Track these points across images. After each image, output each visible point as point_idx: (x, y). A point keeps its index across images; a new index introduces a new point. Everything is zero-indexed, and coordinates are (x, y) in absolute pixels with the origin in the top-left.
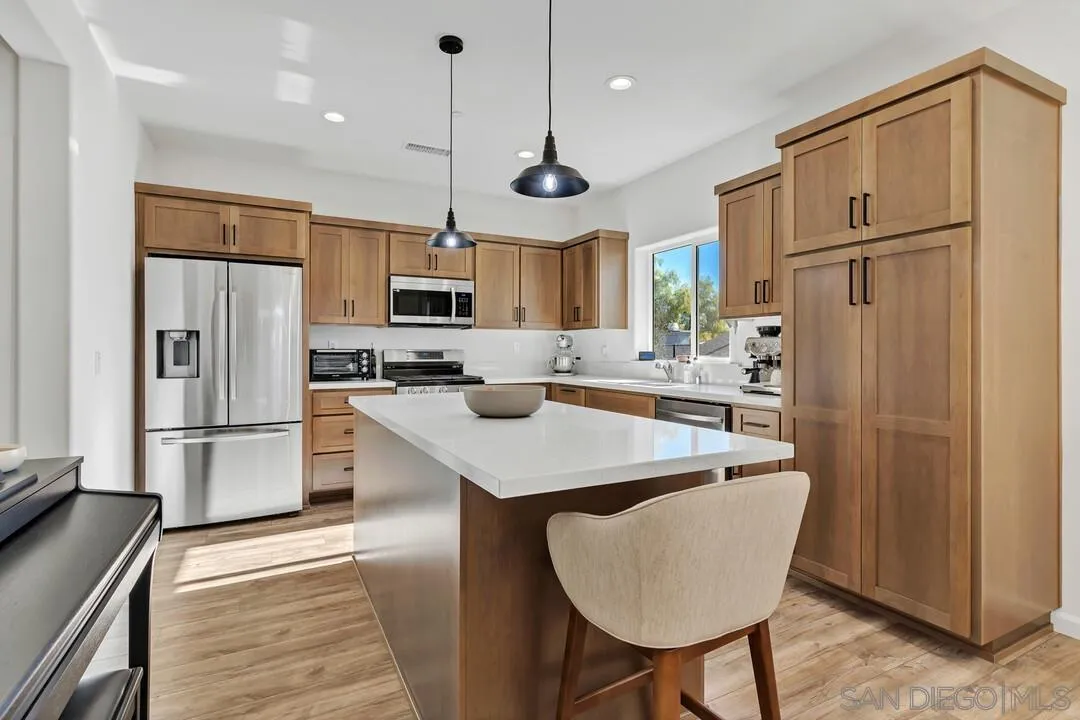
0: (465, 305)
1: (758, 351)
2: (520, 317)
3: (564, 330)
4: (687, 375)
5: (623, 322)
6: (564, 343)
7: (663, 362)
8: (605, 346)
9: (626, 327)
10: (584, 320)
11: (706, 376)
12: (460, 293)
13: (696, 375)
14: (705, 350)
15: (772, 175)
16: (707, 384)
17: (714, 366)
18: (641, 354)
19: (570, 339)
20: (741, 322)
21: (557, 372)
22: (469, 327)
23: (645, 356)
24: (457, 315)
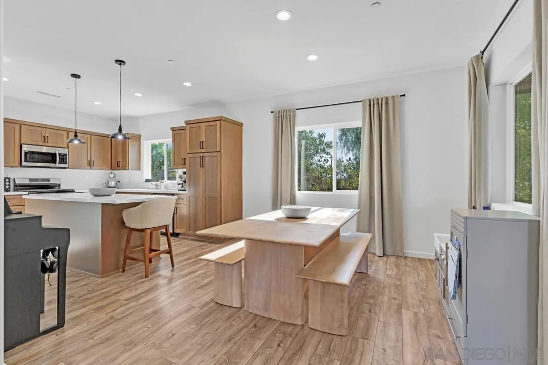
0: (63, 159)
1: (182, 178)
2: (91, 165)
3: (112, 170)
4: (163, 187)
5: (139, 168)
6: (112, 176)
7: (154, 183)
8: (131, 177)
9: (140, 170)
10: (122, 167)
11: (169, 187)
12: (61, 154)
13: (166, 187)
14: (169, 179)
15: (184, 129)
16: (170, 189)
17: (172, 183)
18: (146, 180)
19: (115, 174)
20: (179, 170)
21: (109, 187)
22: (65, 168)
23: (147, 181)
24: (59, 163)
